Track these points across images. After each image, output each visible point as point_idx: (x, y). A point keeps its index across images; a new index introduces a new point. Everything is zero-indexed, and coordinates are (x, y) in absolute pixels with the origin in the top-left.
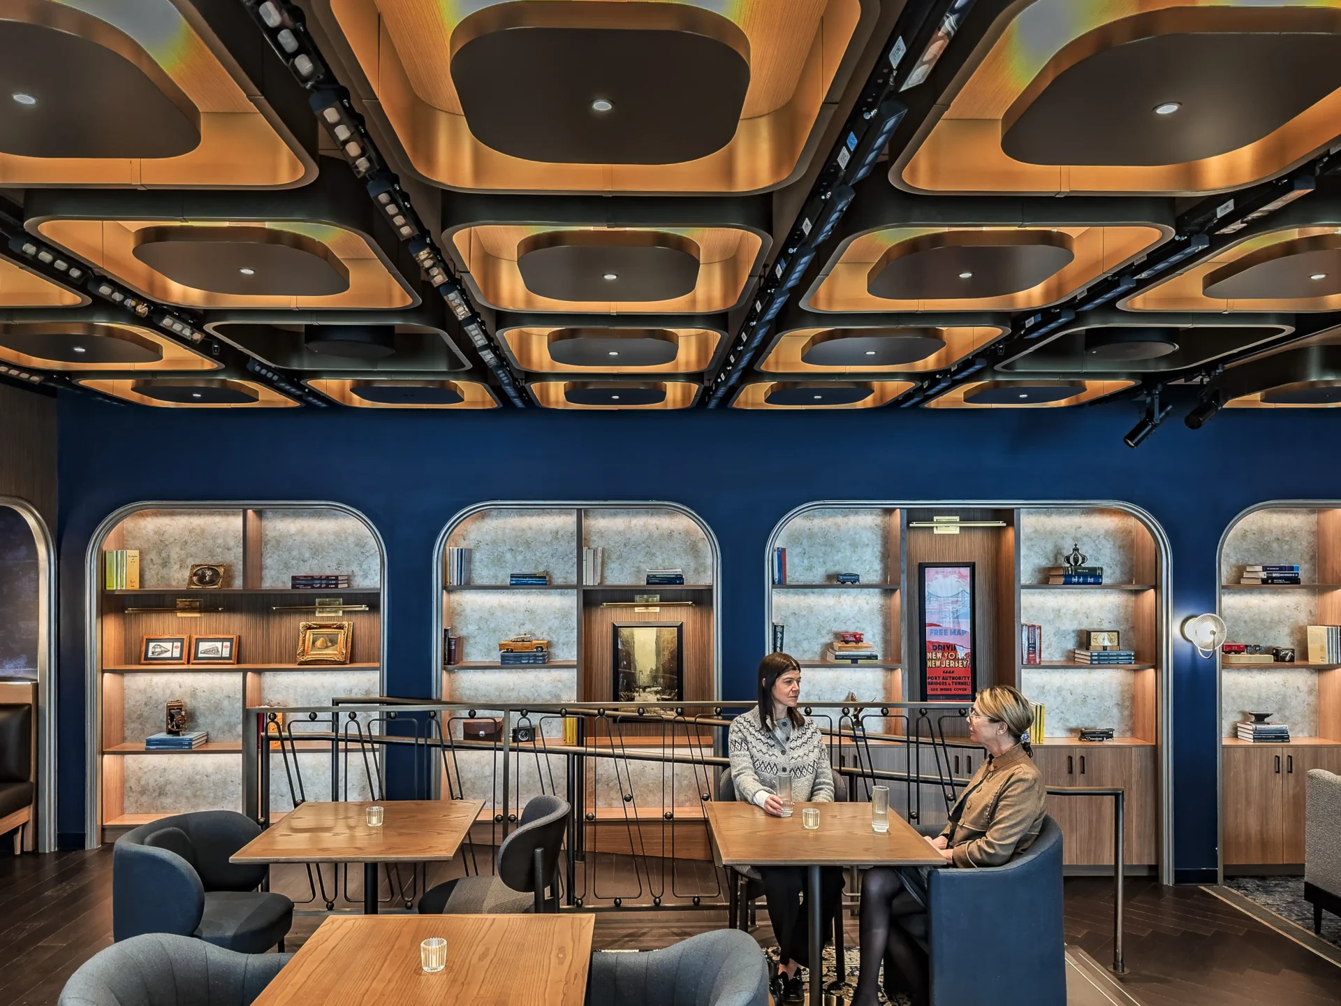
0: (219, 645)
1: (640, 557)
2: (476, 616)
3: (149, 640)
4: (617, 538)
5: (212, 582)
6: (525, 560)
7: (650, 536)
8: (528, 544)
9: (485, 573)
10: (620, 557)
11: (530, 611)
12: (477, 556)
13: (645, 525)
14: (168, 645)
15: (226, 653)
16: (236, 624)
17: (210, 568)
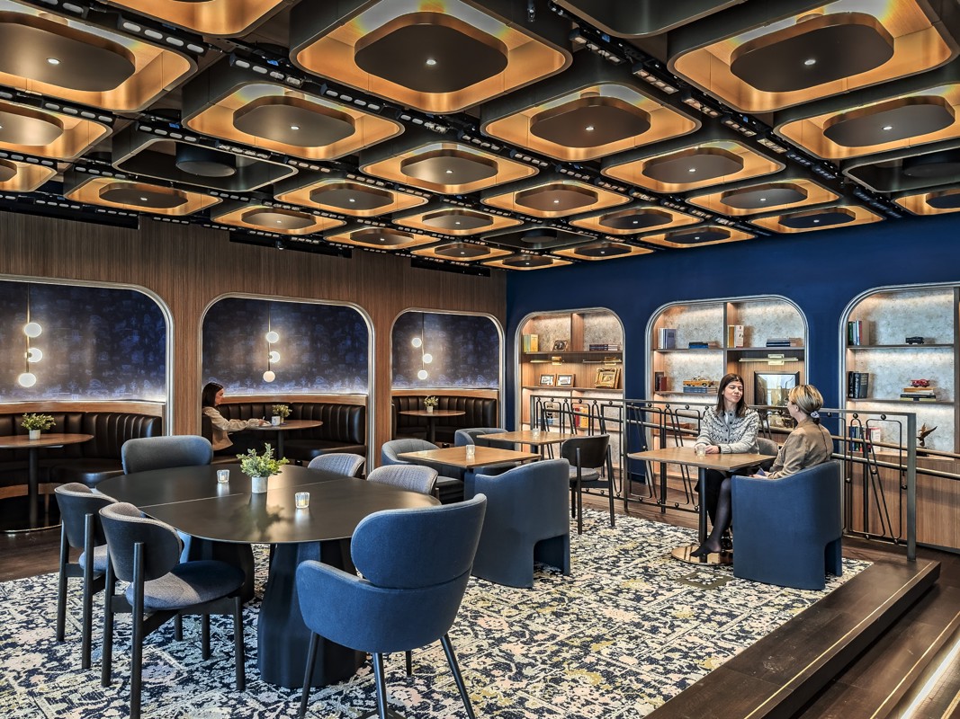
0: (566, 378)
1: (772, 331)
2: (678, 366)
3: (542, 375)
4: (758, 320)
5: (562, 348)
6: (704, 335)
7: (778, 317)
8: (705, 326)
9: (682, 342)
10: (760, 330)
11: (706, 364)
12: (679, 333)
13: (775, 311)
14: (548, 378)
15: (569, 382)
16: (573, 368)
17: (562, 342)
